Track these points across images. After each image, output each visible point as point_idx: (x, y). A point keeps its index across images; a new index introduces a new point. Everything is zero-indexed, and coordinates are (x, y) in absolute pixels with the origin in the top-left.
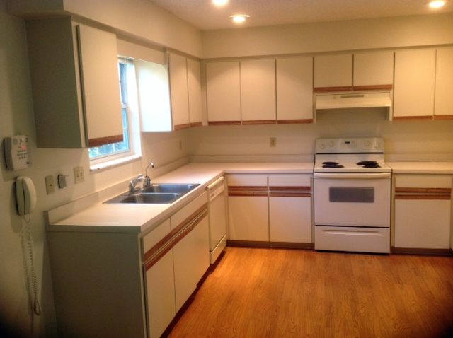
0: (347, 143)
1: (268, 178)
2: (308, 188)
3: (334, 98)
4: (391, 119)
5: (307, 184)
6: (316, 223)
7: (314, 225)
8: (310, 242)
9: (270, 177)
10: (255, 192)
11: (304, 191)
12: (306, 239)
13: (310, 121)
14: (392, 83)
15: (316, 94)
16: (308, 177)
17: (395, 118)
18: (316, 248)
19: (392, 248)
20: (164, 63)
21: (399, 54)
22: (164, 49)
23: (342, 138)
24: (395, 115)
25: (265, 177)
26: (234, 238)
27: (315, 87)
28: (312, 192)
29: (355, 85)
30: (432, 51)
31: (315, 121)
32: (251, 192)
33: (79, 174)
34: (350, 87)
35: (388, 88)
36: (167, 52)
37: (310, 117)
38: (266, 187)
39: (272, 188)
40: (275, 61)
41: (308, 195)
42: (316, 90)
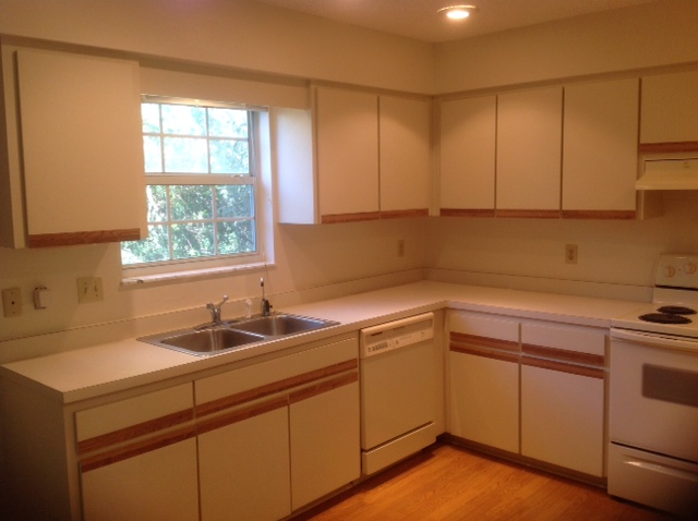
1: (520, 327)
2: (600, 360)
6: (613, 437)
7: (608, 441)
9: (525, 324)
10: (497, 351)
11: (590, 365)
13: (628, 216)
16: (601, 335)
18: (610, 491)
20: (307, 107)
22: (307, 82)
25: (514, 323)
26: (457, 432)
27: (642, 142)
28: (605, 370)
31: (642, 216)
32: (489, 350)
33: (88, 289)
36: (313, 87)
38: (516, 344)
39: (527, 348)
40: (559, 91)
41: (599, 374)
42: (644, 149)
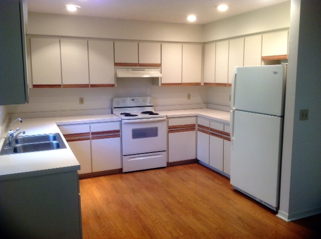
0: (132, 100)
1: (90, 126)
2: (118, 131)
3: (128, 71)
4: (160, 85)
5: (118, 128)
6: (124, 154)
7: (123, 155)
8: (120, 168)
9: (92, 125)
10: (81, 138)
11: (115, 134)
12: (117, 166)
13: (113, 86)
14: (160, 63)
15: (116, 67)
16: (118, 124)
17: (163, 84)
18: (124, 171)
19: (168, 163)
21: (163, 45)
23: (130, 97)
24: (162, 83)
25: (88, 126)
27: (116, 62)
28: (121, 134)
29: (140, 62)
30: (180, 45)
31: (116, 85)
32: (78, 138)
34: (137, 64)
35: (158, 66)
37: (112, 82)
38: (89, 133)
39: (93, 133)
40: (87, 41)
41: (118, 136)
42: (116, 64)
